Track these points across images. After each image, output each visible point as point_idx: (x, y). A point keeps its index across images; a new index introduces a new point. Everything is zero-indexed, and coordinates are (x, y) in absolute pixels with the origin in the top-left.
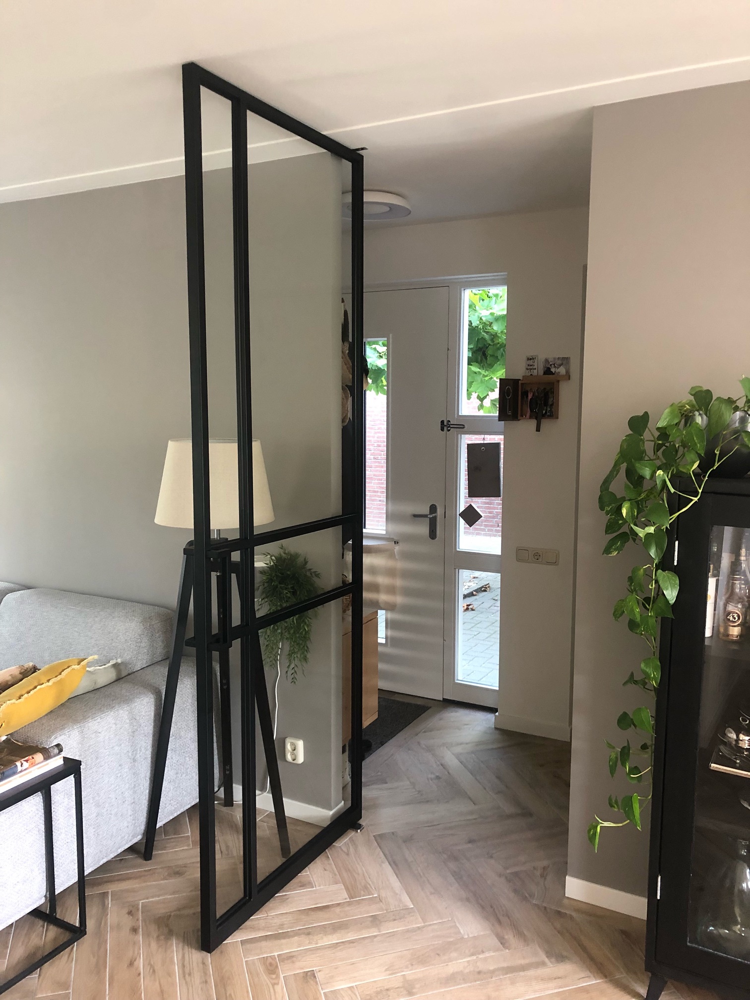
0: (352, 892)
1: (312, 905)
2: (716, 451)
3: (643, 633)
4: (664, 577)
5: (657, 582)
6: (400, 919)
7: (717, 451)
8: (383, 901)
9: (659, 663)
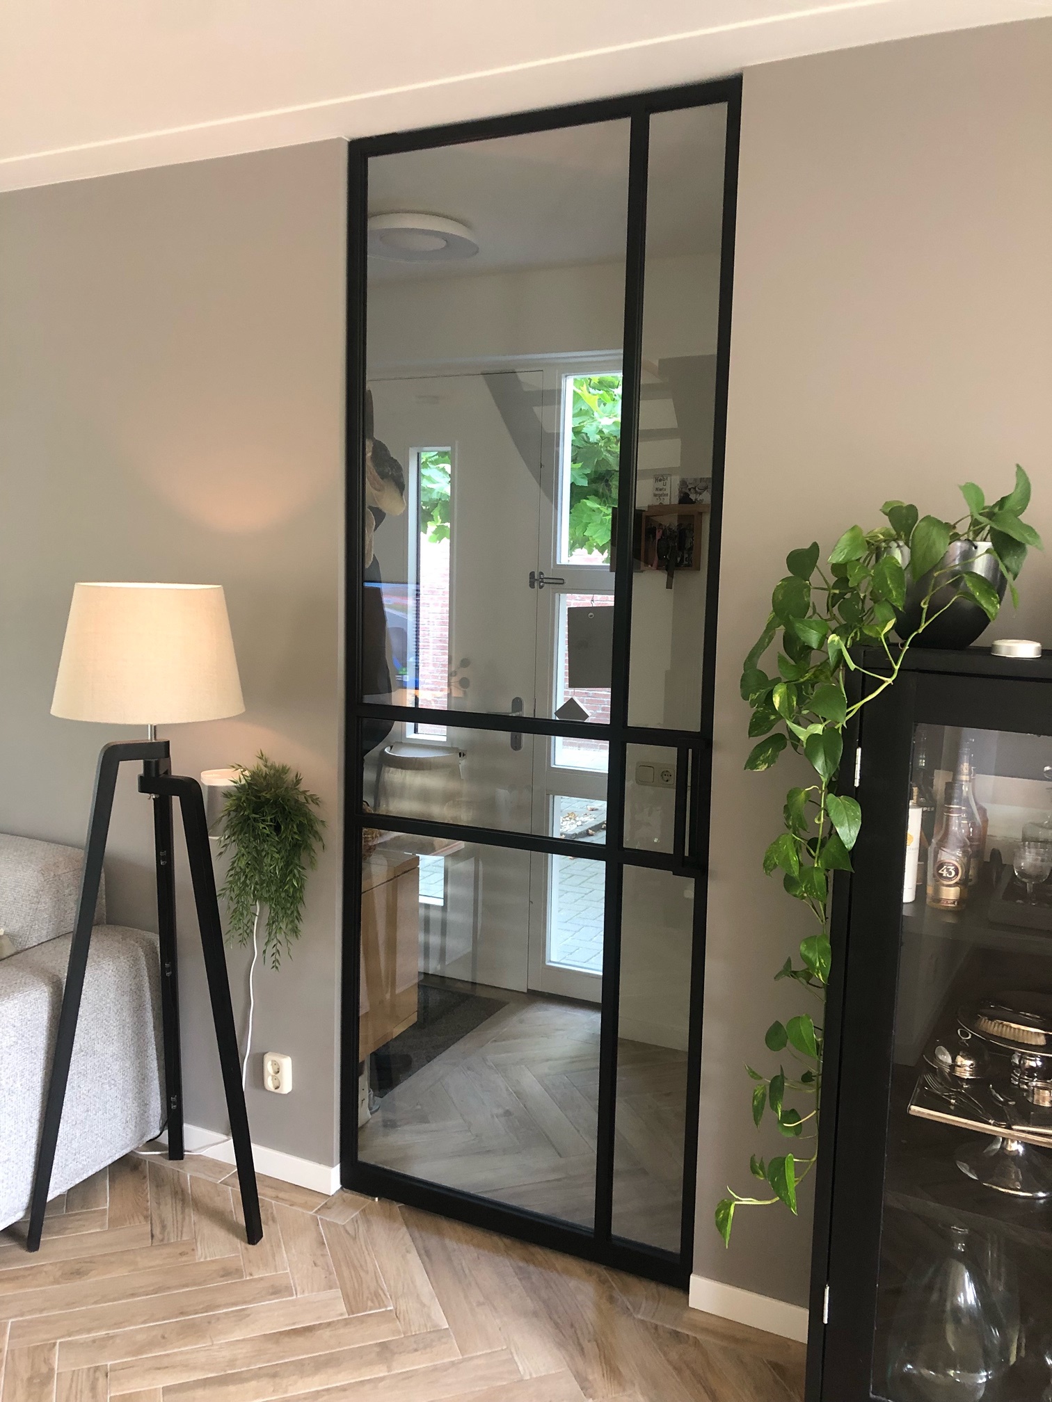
0: (354, 1302)
1: (287, 1325)
2: (922, 604)
3: (805, 895)
4: (838, 804)
5: (827, 815)
6: (425, 1348)
7: (924, 604)
8: (401, 1318)
9: (828, 945)
